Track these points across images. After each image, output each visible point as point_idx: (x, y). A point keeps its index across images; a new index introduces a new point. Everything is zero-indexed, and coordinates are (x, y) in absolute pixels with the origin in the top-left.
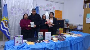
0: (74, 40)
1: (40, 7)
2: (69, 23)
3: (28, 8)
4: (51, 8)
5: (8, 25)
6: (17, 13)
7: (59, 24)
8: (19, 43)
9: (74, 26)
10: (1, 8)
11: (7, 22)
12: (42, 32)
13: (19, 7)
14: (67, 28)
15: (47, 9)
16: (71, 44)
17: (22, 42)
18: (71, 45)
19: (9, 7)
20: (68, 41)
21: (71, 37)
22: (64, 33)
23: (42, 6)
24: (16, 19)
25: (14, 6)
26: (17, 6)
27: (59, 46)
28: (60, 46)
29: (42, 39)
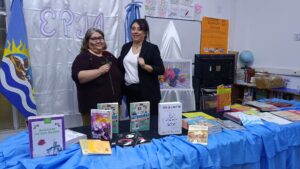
0: (276, 138)
1: (146, 7)
2: (253, 66)
3: (101, 10)
4: (189, 8)
5: (28, 73)
6: (61, 29)
7: (218, 68)
8: (49, 144)
9: (273, 78)
10: (4, 10)
11: (22, 62)
12: (147, 103)
13: (67, 8)
14: (246, 84)
15: (172, 14)
16: (263, 150)
17: (60, 143)
18: (264, 158)
20: (253, 143)
21: (266, 125)
22: (236, 106)
23: (153, 2)
24: (58, 49)
25: (50, 3)
26: (59, 2)
27: (214, 161)
28: (219, 160)
29: (147, 127)
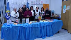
1: (31, 3)
2: (54, 13)
5: (10, 15)
10: (6, 5)
14: (52, 17)
15: (36, 3)
16: (41, 26)
19: (10, 4)
23: (32, 1)
26: (15, 3)
